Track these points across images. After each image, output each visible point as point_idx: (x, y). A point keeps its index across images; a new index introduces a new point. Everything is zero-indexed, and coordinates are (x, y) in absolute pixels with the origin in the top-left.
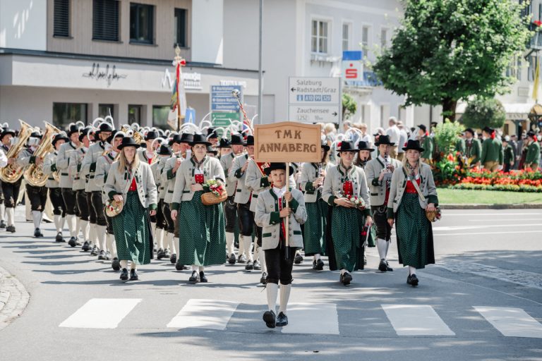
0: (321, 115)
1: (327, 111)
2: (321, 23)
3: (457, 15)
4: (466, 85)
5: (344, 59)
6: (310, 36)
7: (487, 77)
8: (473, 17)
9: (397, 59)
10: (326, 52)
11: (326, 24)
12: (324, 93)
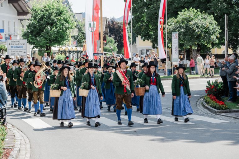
1: (22, 51)
7: (62, 39)
8: (58, 17)
9: (31, 32)
12: (21, 45)
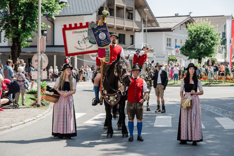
0: (162, 61)
1: (164, 60)
2: (169, 39)
3: (202, 36)
4: (204, 54)
5: (175, 48)
6: (166, 42)
7: (209, 52)
8: (206, 36)
9: (186, 47)
10: (171, 46)
11: (171, 39)
12: (163, 56)
